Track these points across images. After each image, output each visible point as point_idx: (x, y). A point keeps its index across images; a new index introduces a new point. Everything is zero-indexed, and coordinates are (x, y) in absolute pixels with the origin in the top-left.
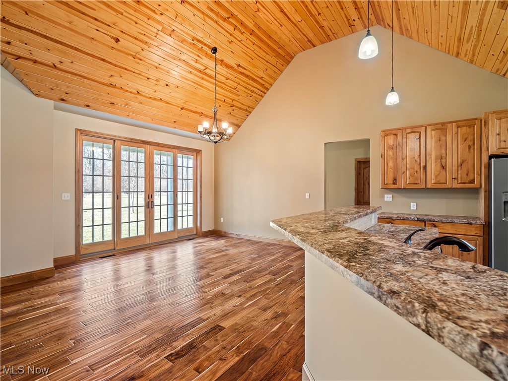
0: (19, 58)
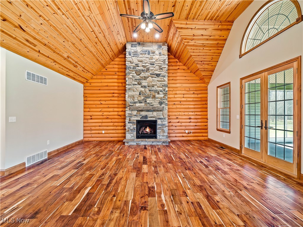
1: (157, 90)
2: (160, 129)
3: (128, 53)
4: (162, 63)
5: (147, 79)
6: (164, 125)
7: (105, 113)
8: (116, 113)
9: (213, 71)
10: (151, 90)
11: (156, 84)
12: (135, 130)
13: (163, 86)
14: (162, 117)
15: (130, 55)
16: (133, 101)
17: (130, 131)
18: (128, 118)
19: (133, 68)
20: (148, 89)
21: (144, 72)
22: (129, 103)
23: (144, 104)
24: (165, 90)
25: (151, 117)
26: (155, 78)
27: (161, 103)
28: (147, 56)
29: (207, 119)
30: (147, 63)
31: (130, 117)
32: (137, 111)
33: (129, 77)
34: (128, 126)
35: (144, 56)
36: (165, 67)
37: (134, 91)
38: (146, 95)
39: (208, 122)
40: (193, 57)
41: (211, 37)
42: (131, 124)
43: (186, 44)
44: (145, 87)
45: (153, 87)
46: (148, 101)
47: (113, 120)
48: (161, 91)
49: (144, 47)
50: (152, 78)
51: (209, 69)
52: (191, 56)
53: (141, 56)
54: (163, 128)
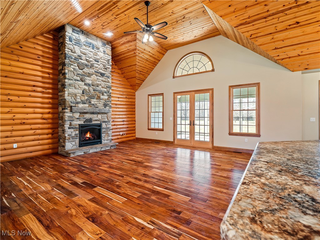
0: (283, 59)
1: (102, 91)
2: (105, 133)
3: (68, 38)
4: (106, 62)
5: (91, 77)
6: (108, 128)
7: (18, 116)
8: (40, 116)
9: (144, 81)
10: (95, 90)
11: (101, 84)
12: (78, 136)
13: (107, 87)
14: (106, 120)
15: (71, 41)
16: (74, 100)
17: (71, 138)
18: (68, 122)
19: (74, 59)
20: (93, 88)
21: (88, 67)
22: (70, 103)
23: (88, 105)
24: (109, 91)
25: (96, 120)
26: (100, 77)
27: (105, 105)
28: (90, 49)
29: (135, 121)
30: (91, 58)
31: (72, 121)
32: (80, 113)
33: (70, 69)
34: (68, 133)
35: (88, 49)
36: (109, 68)
37: (75, 88)
38: (91, 95)
39: (136, 124)
40: (137, 66)
41: (154, 56)
42: (72, 130)
43: (137, 54)
44: (89, 85)
45: (98, 87)
46: (92, 102)
47: (33, 126)
48: (105, 92)
49: (88, 38)
50: (96, 76)
51: (142, 79)
52: (136, 65)
53: (84, 47)
54: (107, 131)
